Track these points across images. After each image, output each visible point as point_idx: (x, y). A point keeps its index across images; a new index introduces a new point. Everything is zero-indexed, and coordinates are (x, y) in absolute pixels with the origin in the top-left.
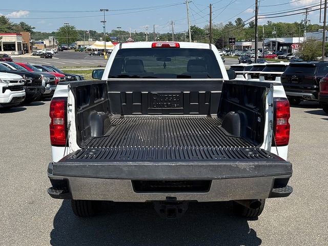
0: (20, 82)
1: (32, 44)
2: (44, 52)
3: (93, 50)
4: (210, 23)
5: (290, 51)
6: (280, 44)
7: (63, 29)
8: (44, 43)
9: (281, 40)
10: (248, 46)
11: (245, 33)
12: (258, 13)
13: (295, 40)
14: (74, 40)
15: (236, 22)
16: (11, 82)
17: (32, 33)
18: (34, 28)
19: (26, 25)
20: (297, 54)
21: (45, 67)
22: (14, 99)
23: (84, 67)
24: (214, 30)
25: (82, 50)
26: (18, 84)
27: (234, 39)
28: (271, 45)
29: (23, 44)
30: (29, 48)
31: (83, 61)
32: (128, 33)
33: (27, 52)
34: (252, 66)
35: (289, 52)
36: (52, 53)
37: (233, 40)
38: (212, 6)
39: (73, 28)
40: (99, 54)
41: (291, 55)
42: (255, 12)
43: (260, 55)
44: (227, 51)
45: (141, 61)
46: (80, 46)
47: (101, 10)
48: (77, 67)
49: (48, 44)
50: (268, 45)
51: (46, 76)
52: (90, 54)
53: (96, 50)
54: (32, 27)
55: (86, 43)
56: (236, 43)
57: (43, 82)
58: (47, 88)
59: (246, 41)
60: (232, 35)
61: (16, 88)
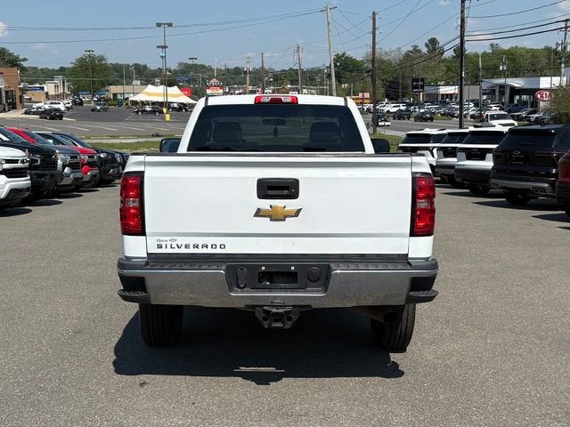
0: (23, 162)
1: (23, 91)
2: (47, 107)
3: (142, 103)
4: (374, 48)
5: (535, 104)
6: (514, 91)
7: (81, 60)
8: (45, 90)
9: (517, 83)
10: (451, 95)
11: (445, 69)
12: (466, 30)
13: (545, 82)
14: (105, 84)
15: (427, 45)
16: (8, 161)
17: (23, 69)
18: (25, 60)
19: (10, 55)
20: (546, 111)
21: (57, 137)
22: (13, 192)
23: (126, 136)
24: (383, 62)
25: (120, 104)
26: (19, 165)
27: (423, 80)
28: (497, 93)
29: (7, 92)
30: (18, 100)
31: (124, 126)
32: (211, 69)
33: (13, 106)
34: (445, 135)
35: (532, 107)
36: (63, 108)
37: (420, 83)
38: (377, 17)
39: (102, 59)
40: (153, 112)
41: (534, 112)
42: (459, 28)
43: (473, 112)
44: (409, 105)
45: (238, 125)
46: (115, 95)
47: (159, 25)
48: (113, 137)
49: (52, 92)
50: (491, 92)
51: (64, 152)
52: (137, 112)
53: (147, 103)
54: (21, 57)
55: (128, 88)
56: (426, 88)
57: (60, 162)
58: (66, 174)
59: (447, 84)
60: (418, 73)
61: (16, 173)
